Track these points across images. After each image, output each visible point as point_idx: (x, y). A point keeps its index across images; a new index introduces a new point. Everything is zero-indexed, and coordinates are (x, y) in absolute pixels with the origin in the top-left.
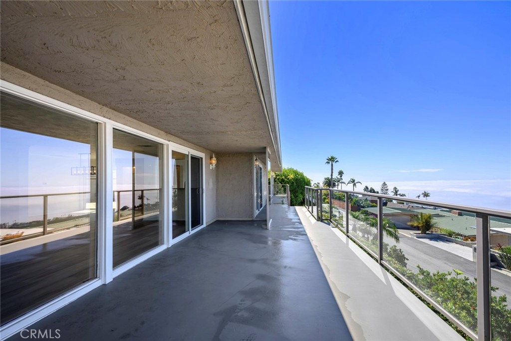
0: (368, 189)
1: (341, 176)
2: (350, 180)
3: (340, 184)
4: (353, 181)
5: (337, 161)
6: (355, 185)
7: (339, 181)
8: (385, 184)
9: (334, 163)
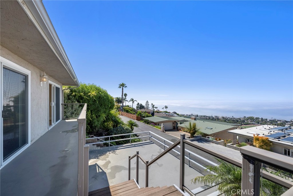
0: (139, 104)
1: (126, 97)
2: (130, 99)
3: (125, 102)
4: (132, 100)
5: (126, 87)
6: (133, 102)
7: (124, 100)
8: (147, 102)
9: (124, 88)
